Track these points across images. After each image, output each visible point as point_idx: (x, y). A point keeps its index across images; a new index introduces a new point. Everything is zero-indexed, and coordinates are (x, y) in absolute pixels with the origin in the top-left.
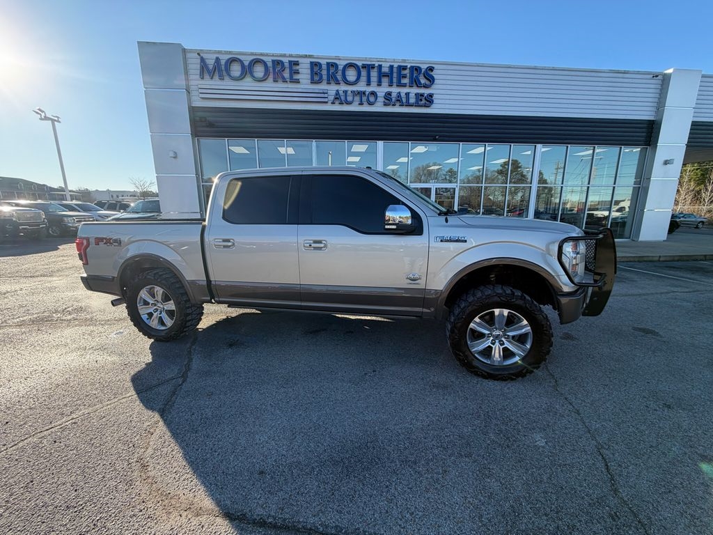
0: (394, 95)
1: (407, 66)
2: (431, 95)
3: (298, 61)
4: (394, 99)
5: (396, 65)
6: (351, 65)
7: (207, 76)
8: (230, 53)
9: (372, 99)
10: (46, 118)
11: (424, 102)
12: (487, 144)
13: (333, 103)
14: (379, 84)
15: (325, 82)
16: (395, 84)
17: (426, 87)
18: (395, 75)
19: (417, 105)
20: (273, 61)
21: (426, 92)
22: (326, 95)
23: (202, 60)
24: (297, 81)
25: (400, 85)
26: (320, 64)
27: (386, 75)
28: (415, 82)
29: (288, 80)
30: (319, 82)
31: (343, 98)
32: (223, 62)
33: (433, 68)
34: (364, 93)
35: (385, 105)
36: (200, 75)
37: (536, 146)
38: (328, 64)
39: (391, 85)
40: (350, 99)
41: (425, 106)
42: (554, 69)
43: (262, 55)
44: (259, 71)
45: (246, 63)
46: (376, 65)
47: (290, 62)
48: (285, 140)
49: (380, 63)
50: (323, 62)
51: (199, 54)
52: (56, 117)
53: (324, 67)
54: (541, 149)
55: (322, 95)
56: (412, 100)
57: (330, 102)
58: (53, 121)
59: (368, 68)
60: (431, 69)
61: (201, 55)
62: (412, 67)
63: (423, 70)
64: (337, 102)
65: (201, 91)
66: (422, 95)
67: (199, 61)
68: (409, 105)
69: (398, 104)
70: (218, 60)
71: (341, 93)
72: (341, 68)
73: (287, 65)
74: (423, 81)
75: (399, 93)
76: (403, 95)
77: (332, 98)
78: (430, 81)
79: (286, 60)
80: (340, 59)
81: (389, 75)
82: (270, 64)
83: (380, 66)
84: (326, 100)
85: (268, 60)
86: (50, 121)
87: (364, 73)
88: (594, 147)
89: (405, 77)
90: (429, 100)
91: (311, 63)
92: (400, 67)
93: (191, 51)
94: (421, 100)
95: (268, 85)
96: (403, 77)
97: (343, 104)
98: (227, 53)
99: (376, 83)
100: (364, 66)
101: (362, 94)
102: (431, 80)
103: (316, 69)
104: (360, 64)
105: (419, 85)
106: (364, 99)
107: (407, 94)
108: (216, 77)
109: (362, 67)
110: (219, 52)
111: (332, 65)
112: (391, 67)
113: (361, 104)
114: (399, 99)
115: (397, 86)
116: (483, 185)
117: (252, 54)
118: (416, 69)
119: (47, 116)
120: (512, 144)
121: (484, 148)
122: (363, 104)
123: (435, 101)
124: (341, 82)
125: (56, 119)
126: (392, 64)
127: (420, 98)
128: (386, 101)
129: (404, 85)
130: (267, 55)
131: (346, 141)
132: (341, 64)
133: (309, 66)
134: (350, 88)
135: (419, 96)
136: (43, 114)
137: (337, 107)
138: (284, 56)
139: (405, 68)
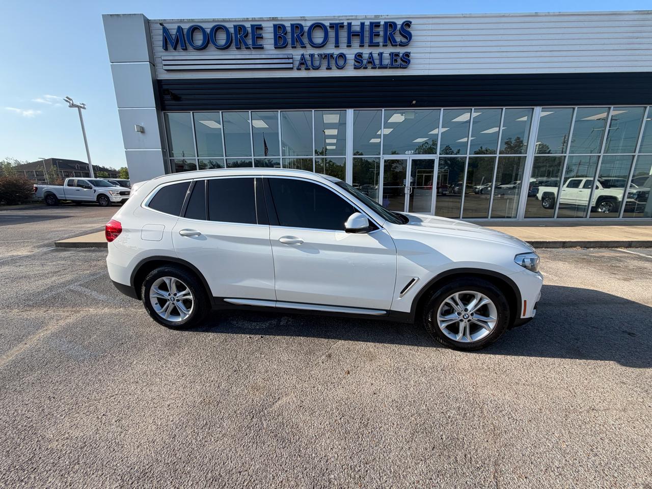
0: (366, 56)
1: (379, 23)
2: (407, 55)
3: (260, 25)
4: (365, 62)
5: (367, 23)
6: (317, 26)
7: (170, 47)
8: (192, 21)
9: (341, 63)
10: (73, 106)
11: (399, 61)
12: (473, 108)
13: (299, 69)
14: (349, 46)
15: (290, 46)
16: (366, 45)
17: (402, 45)
18: (367, 34)
19: (392, 67)
20: (235, 27)
21: (401, 51)
22: (291, 61)
23: (165, 30)
24: (261, 48)
25: (373, 45)
26: (284, 26)
27: (356, 34)
28: (390, 40)
29: (251, 46)
30: (284, 46)
31: (309, 63)
32: (185, 31)
33: (411, 22)
34: (332, 55)
35: (355, 68)
36: (163, 47)
37: (533, 109)
38: (292, 25)
39: (362, 46)
40: (317, 63)
41: (400, 68)
42: (560, 15)
43: (224, 21)
44: (222, 39)
45: (208, 31)
46: (345, 24)
47: (252, 26)
48: (250, 111)
49: (349, 21)
50: (288, 24)
51: (161, 24)
52: (83, 104)
53: (289, 29)
54: (539, 112)
55: (287, 61)
56: (386, 61)
57: (295, 68)
58: (79, 107)
59: (337, 27)
60: (408, 24)
61: (164, 25)
62: (386, 23)
63: (399, 27)
64: (303, 67)
65: (165, 63)
66: (397, 55)
67: (162, 31)
68: (382, 67)
69: (370, 66)
70: (180, 29)
71: (307, 57)
72: (306, 29)
73: (250, 30)
74: (399, 38)
75: (371, 54)
76: (376, 56)
77: (297, 63)
78: (407, 38)
79: (248, 25)
80: (306, 20)
81: (360, 34)
82: (232, 31)
83: (350, 25)
84: (291, 66)
85: (230, 26)
86: (77, 108)
87: (332, 34)
88: (610, 108)
89: (378, 35)
90: (406, 60)
91: (275, 26)
92: (371, 23)
93: (155, 22)
94: (396, 61)
95: (232, 53)
96: (375, 35)
97: (309, 69)
98: (189, 21)
99: (346, 45)
100: (332, 26)
101: (329, 57)
102: (408, 36)
103: (281, 33)
104: (327, 24)
105: (394, 44)
106: (333, 62)
107: (381, 54)
108: (179, 47)
109: (330, 27)
110: (182, 21)
111: (297, 27)
112: (363, 24)
113: (329, 68)
114: (371, 60)
115: (369, 46)
116: (468, 156)
117: (214, 21)
118: (391, 25)
119: (74, 103)
120: (504, 108)
121: (470, 114)
122: (330, 69)
123: (412, 61)
124: (308, 46)
125: (82, 106)
126: (363, 21)
127: (395, 58)
128: (356, 64)
129: (377, 45)
130: (229, 21)
131: (313, 110)
132: (307, 25)
133: (272, 30)
134: (316, 52)
135: (394, 56)
136: (71, 102)
137: (303, 74)
138: (247, 20)
139: (377, 25)
